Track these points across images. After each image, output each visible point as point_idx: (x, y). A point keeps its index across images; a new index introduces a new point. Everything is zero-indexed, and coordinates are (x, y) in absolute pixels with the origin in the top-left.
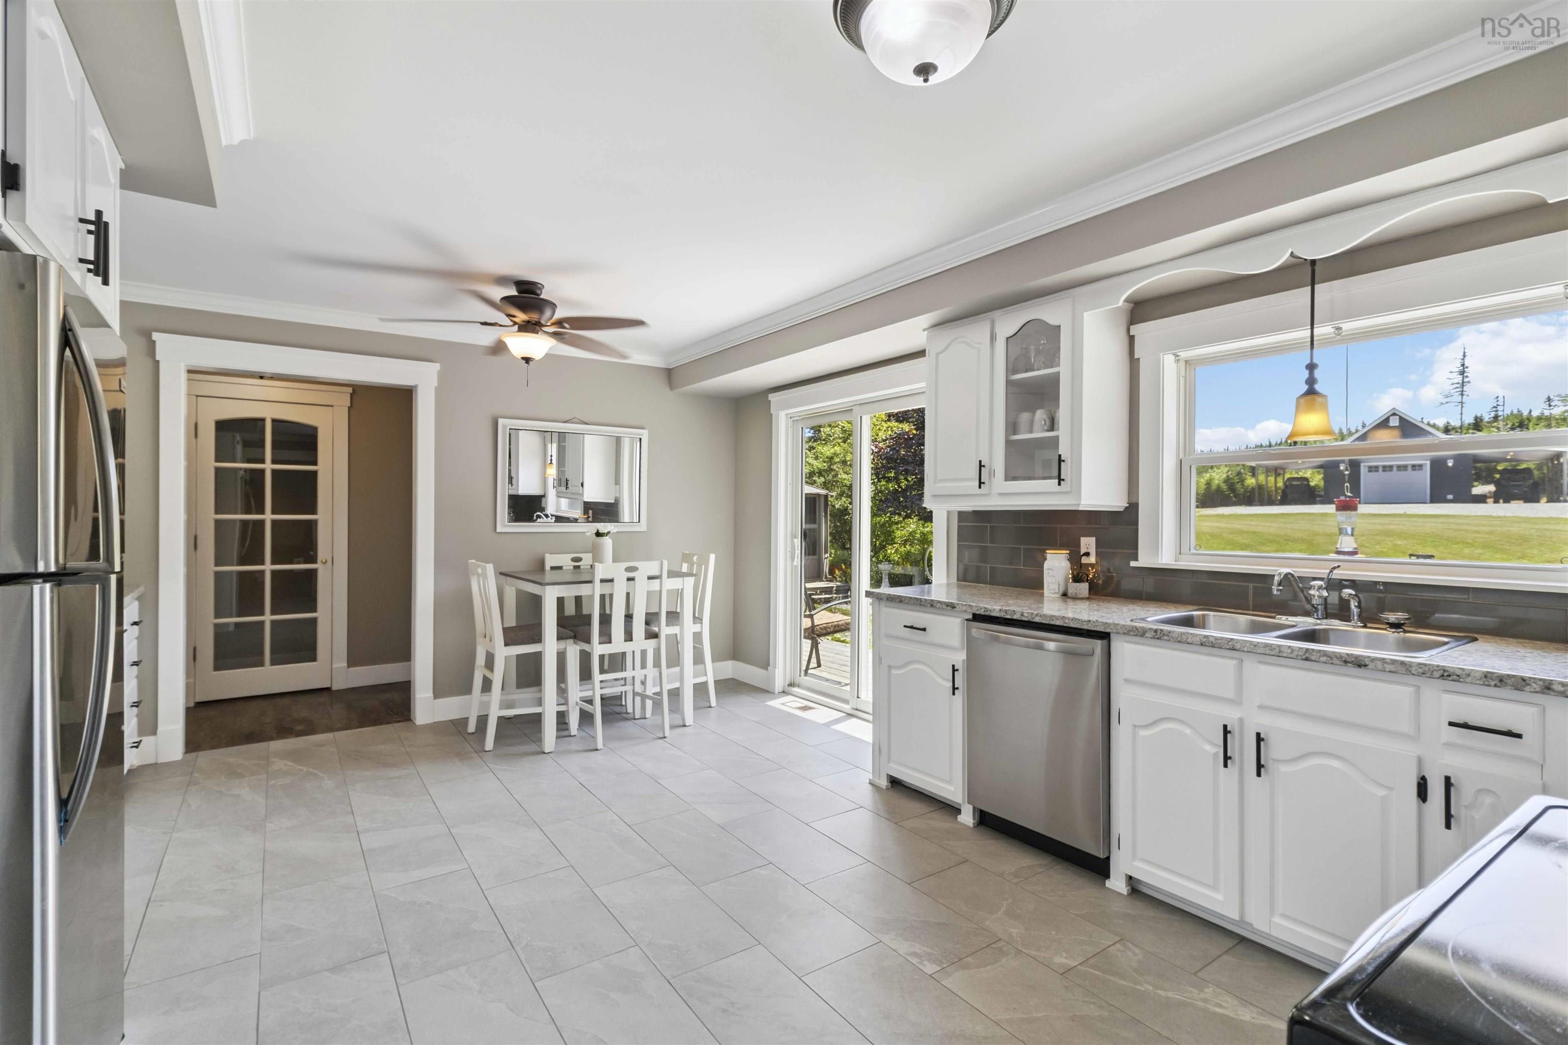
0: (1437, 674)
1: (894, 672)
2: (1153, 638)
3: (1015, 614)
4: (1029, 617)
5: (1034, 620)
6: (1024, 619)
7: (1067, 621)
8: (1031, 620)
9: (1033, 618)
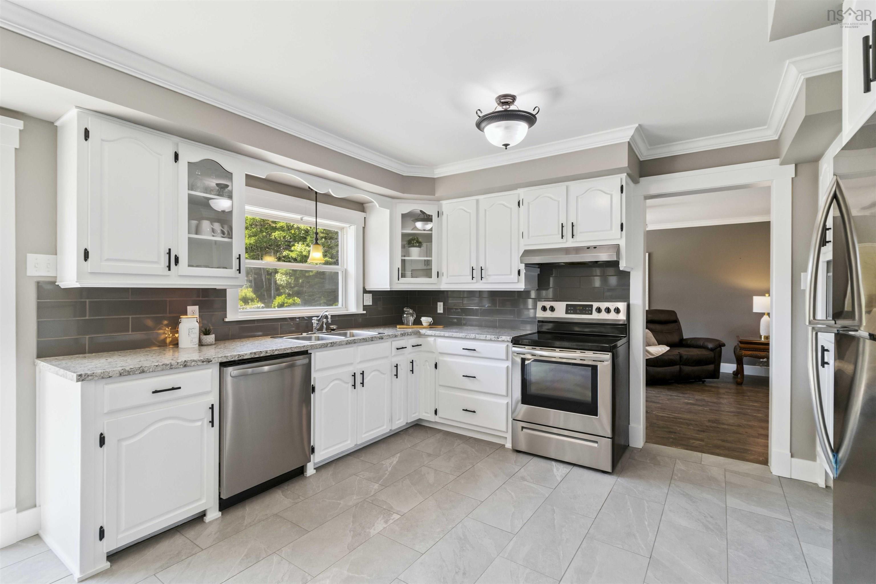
0: (394, 336)
1: (125, 443)
2: (331, 346)
3: (262, 353)
4: (271, 353)
5: (275, 354)
6: (268, 355)
7: (293, 349)
8: (272, 354)
9: (274, 353)
